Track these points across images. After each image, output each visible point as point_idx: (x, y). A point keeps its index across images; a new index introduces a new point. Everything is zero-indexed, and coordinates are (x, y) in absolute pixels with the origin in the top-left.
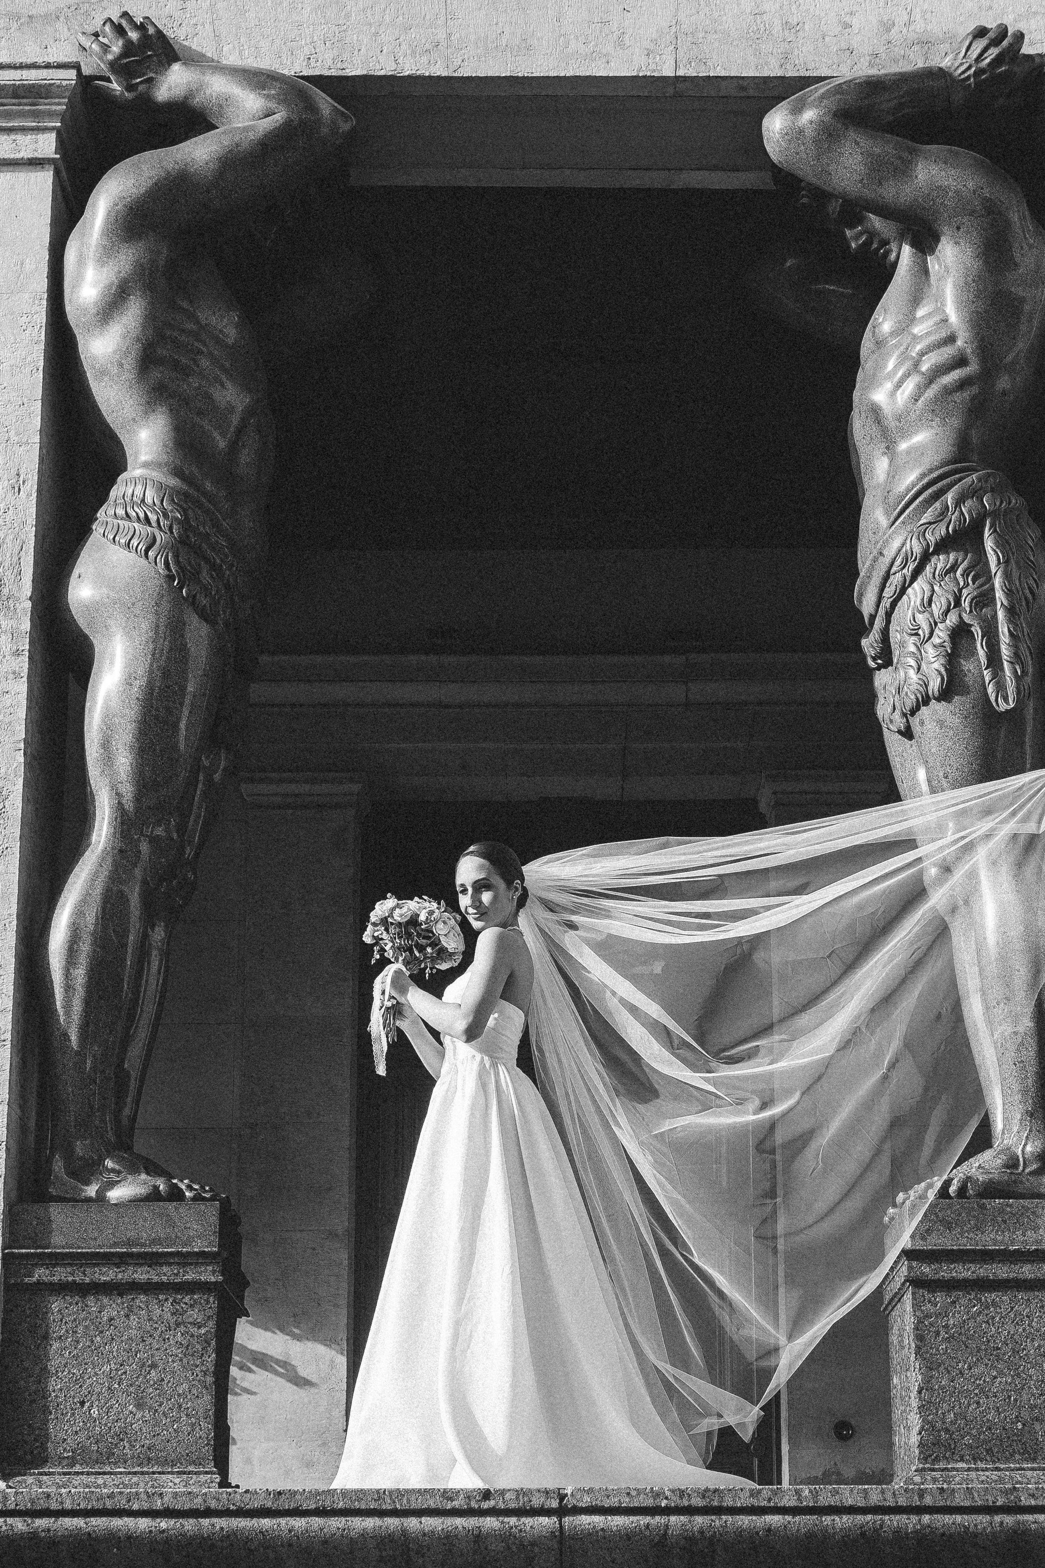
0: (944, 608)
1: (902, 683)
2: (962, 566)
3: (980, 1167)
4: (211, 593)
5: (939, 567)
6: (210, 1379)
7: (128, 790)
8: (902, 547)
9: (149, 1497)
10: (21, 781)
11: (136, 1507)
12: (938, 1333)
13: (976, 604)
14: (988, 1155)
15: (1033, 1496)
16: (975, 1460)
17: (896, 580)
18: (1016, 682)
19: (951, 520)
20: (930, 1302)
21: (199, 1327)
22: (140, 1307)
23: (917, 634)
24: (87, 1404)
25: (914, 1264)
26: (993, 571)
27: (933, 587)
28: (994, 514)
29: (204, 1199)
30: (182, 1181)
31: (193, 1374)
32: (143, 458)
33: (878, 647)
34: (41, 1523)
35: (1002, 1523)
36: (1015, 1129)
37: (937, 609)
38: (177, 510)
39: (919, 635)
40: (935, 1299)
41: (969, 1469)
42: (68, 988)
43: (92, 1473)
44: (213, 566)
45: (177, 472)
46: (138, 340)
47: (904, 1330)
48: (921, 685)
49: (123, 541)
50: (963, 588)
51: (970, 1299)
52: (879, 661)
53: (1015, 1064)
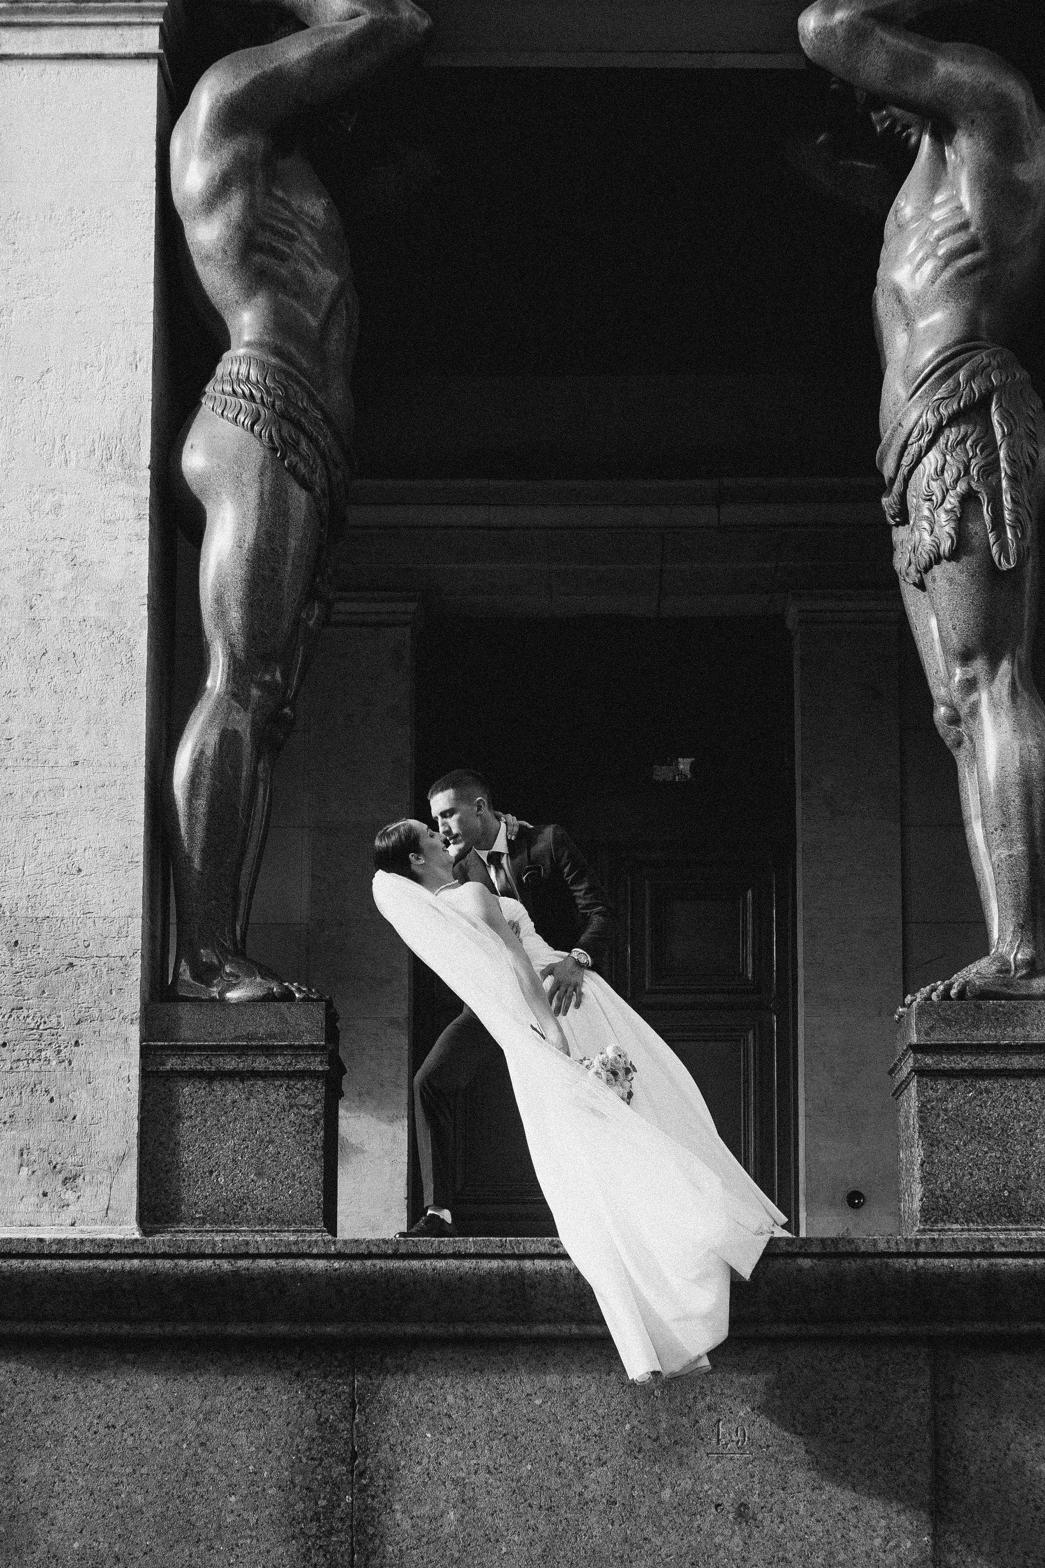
0: (955, 476)
1: (917, 545)
2: (971, 438)
3: (977, 973)
4: (309, 464)
5: (951, 440)
6: (319, 1153)
7: (239, 640)
8: (919, 420)
9: (325, 1243)
10: (145, 633)
11: (315, 1251)
12: (938, 1116)
13: (984, 471)
14: (984, 962)
15: (1003, 1244)
16: (968, 1222)
17: (913, 450)
18: (1017, 544)
19: (962, 395)
20: (932, 1088)
21: (310, 1109)
22: (258, 1091)
23: (931, 500)
24: (214, 1174)
25: (919, 1056)
26: (999, 444)
27: (945, 458)
28: (1001, 388)
29: (313, 1000)
30: (292, 984)
31: (305, 1148)
32: (246, 338)
33: (896, 508)
34: (243, 1263)
35: (979, 1266)
36: (1009, 939)
37: (948, 477)
38: (279, 388)
39: (932, 500)
40: (936, 1086)
41: (963, 1230)
42: (191, 816)
43: (220, 1231)
44: (311, 439)
45: (277, 351)
46: (239, 227)
47: (910, 1113)
48: (934, 546)
49: (230, 416)
50: (972, 458)
51: (966, 1086)
52: (898, 520)
53: (1009, 883)
